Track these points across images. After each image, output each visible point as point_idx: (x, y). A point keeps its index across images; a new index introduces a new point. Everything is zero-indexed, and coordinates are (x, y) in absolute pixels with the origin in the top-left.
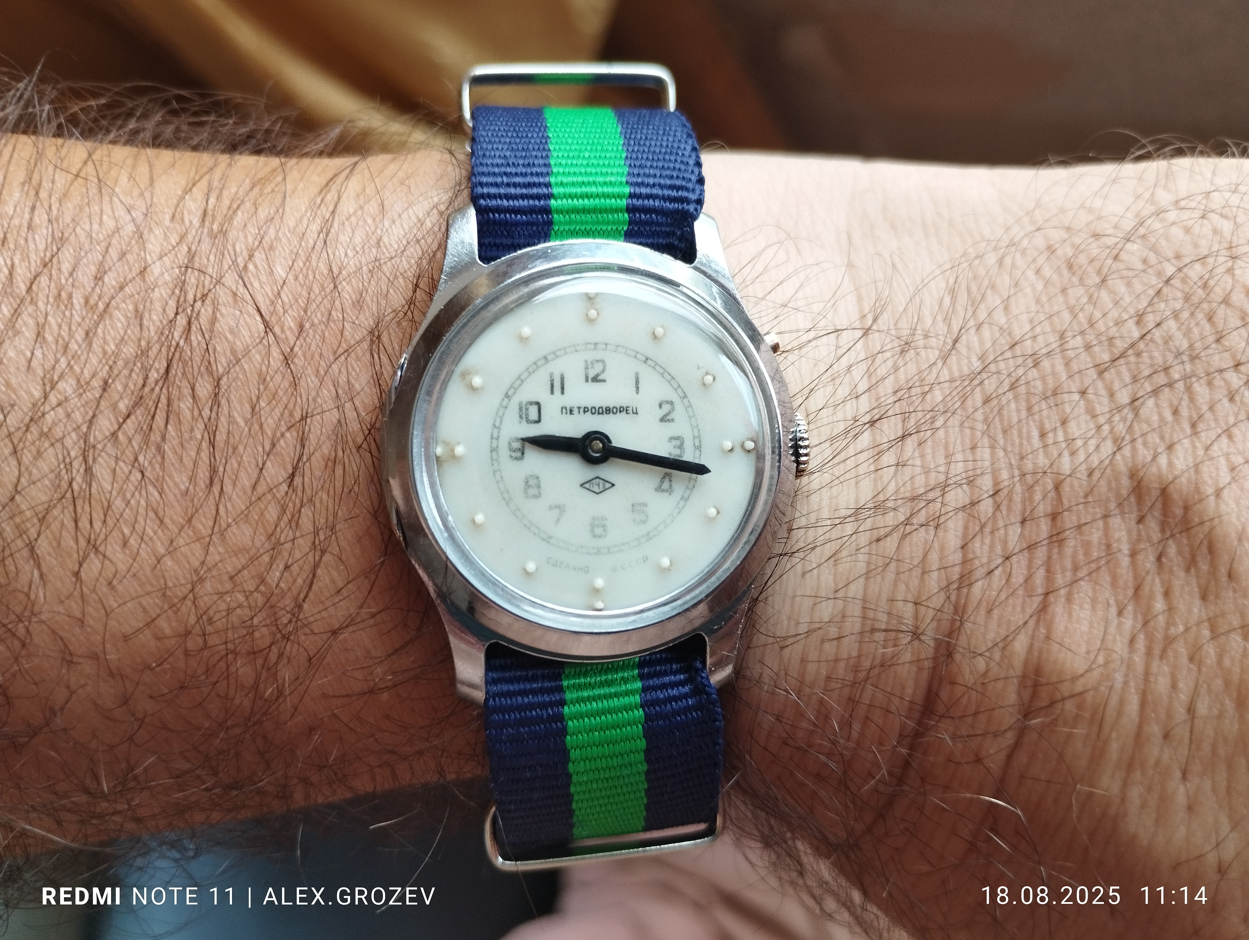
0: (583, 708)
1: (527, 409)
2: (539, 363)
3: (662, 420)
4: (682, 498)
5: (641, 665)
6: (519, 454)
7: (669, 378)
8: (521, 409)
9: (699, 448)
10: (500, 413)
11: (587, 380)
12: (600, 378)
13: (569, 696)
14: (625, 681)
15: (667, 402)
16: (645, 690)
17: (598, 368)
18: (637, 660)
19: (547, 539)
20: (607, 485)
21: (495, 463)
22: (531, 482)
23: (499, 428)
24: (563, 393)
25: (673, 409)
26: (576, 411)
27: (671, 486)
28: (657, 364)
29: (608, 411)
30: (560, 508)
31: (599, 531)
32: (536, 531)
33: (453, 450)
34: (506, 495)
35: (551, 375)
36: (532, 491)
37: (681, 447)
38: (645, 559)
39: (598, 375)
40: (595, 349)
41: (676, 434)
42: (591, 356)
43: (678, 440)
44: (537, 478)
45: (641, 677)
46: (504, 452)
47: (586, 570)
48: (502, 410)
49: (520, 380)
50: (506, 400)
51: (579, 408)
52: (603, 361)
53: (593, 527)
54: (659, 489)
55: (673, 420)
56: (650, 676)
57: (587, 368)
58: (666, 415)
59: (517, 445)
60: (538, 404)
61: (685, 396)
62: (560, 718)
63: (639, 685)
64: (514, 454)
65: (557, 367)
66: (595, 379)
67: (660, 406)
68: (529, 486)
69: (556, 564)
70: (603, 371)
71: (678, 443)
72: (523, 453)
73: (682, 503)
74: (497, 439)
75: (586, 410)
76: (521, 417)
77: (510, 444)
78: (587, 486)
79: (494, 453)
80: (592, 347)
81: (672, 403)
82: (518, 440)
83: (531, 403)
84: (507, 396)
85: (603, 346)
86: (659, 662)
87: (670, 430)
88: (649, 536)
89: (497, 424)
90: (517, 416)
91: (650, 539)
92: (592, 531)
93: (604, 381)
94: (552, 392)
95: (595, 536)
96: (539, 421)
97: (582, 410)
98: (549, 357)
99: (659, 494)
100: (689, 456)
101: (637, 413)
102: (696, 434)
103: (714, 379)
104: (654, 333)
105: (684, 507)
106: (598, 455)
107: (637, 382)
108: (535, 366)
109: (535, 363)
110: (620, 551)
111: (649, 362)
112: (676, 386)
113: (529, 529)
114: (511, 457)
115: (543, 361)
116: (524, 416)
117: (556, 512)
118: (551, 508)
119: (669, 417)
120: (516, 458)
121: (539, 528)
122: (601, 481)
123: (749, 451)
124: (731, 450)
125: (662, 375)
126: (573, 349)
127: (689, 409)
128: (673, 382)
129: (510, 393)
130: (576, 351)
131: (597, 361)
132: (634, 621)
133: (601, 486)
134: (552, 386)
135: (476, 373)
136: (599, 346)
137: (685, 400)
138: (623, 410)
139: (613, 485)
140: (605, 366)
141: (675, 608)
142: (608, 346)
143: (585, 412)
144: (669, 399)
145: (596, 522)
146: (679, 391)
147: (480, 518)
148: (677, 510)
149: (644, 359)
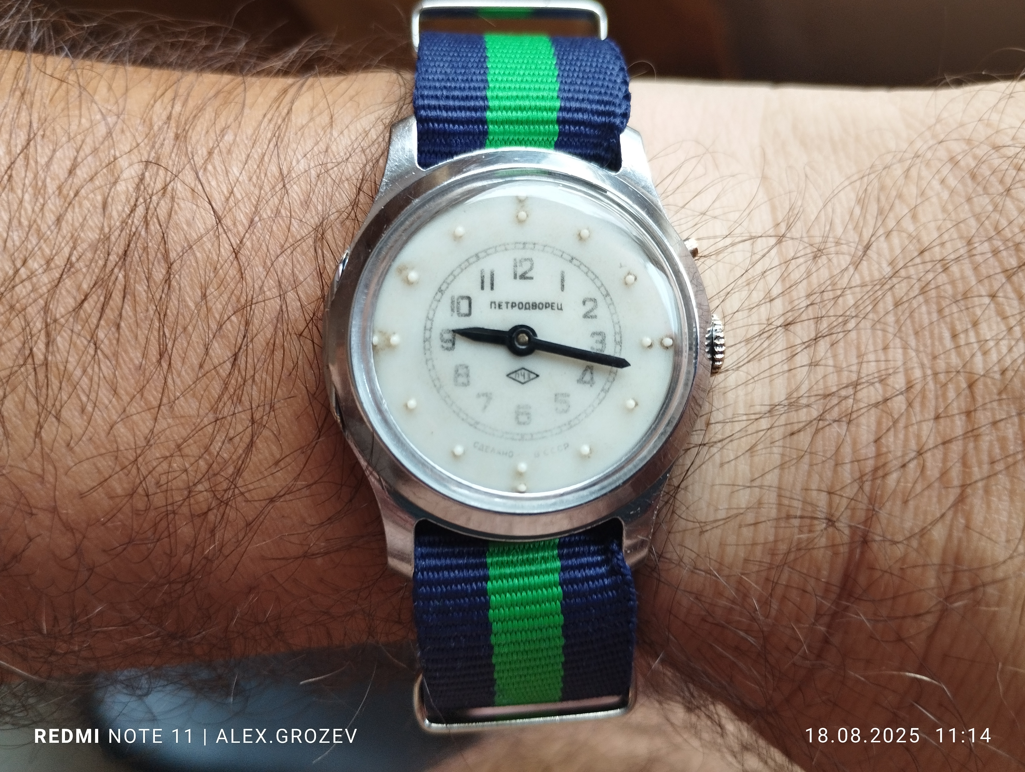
0: (505, 584)
1: (458, 303)
2: (471, 260)
3: (586, 316)
4: (603, 390)
5: (560, 546)
6: (450, 345)
7: (593, 277)
8: (452, 302)
9: (619, 343)
10: (434, 306)
11: (515, 277)
12: (528, 275)
13: (492, 572)
14: (545, 560)
15: (591, 300)
16: (564, 569)
17: (526, 267)
18: (557, 541)
19: (475, 425)
20: (532, 376)
21: (428, 352)
22: (461, 371)
23: (432, 320)
24: (492, 288)
25: (596, 306)
26: (504, 306)
27: (592, 379)
28: (582, 263)
29: (535, 306)
30: (488, 396)
31: (523, 418)
32: (465, 417)
33: (388, 340)
34: (437, 382)
35: (482, 272)
36: (461, 380)
37: (602, 342)
38: (567, 446)
39: (525, 273)
40: (524, 248)
41: (598, 330)
42: (520, 254)
43: (600, 335)
44: (467, 367)
45: (561, 557)
46: (436, 343)
47: (510, 454)
48: (435, 303)
49: (453, 275)
50: (439, 294)
51: (507, 303)
52: (531, 260)
53: (518, 414)
54: (581, 381)
55: (596, 317)
56: (569, 556)
57: (515, 266)
58: (588, 312)
59: (448, 336)
60: (469, 298)
61: (608, 294)
62: (484, 592)
63: (558, 564)
64: (445, 345)
65: (487, 265)
66: (523, 277)
67: (584, 303)
68: (459, 375)
69: (483, 448)
70: (531, 269)
71: (600, 338)
72: (454, 344)
73: (603, 394)
74: (430, 329)
75: (513, 305)
76: (452, 310)
77: (441, 335)
78: (513, 376)
79: (427, 343)
80: (521, 246)
81: (594, 300)
82: (449, 331)
83: (463, 298)
84: (440, 290)
85: (532, 246)
86: (578, 544)
87: (593, 325)
88: (570, 425)
89: (431, 316)
90: (449, 309)
91: (571, 427)
92: (517, 418)
93: (531, 278)
94: (482, 288)
95: (519, 423)
96: (469, 314)
97: (510, 305)
98: (481, 255)
99: (581, 386)
100: (610, 351)
101: (561, 309)
102: (618, 330)
103: (636, 279)
104: (579, 235)
105: (604, 398)
106: (524, 347)
107: (563, 280)
108: (466, 263)
109: (467, 260)
110: (543, 437)
111: (574, 261)
112: (599, 284)
113: (458, 415)
114: (443, 347)
115: (474, 259)
116: (455, 310)
117: (483, 400)
118: (479, 396)
119: (592, 314)
120: (447, 349)
121: (467, 415)
122: (526, 372)
123: (667, 348)
124: (651, 346)
125: (586, 274)
126: (503, 248)
127: (611, 307)
128: (596, 280)
129: (443, 288)
130: (506, 249)
131: (526, 260)
132: (554, 504)
133: (526, 376)
134: (483, 282)
135: (413, 268)
136: (527, 246)
137: (608, 298)
138: (549, 306)
139: (537, 376)
140: (532, 264)
141: (594, 493)
142: (537, 246)
143: (512, 306)
144: (592, 297)
145: (521, 410)
146: (602, 289)
147: (412, 403)
148: (597, 401)
149: (570, 258)
